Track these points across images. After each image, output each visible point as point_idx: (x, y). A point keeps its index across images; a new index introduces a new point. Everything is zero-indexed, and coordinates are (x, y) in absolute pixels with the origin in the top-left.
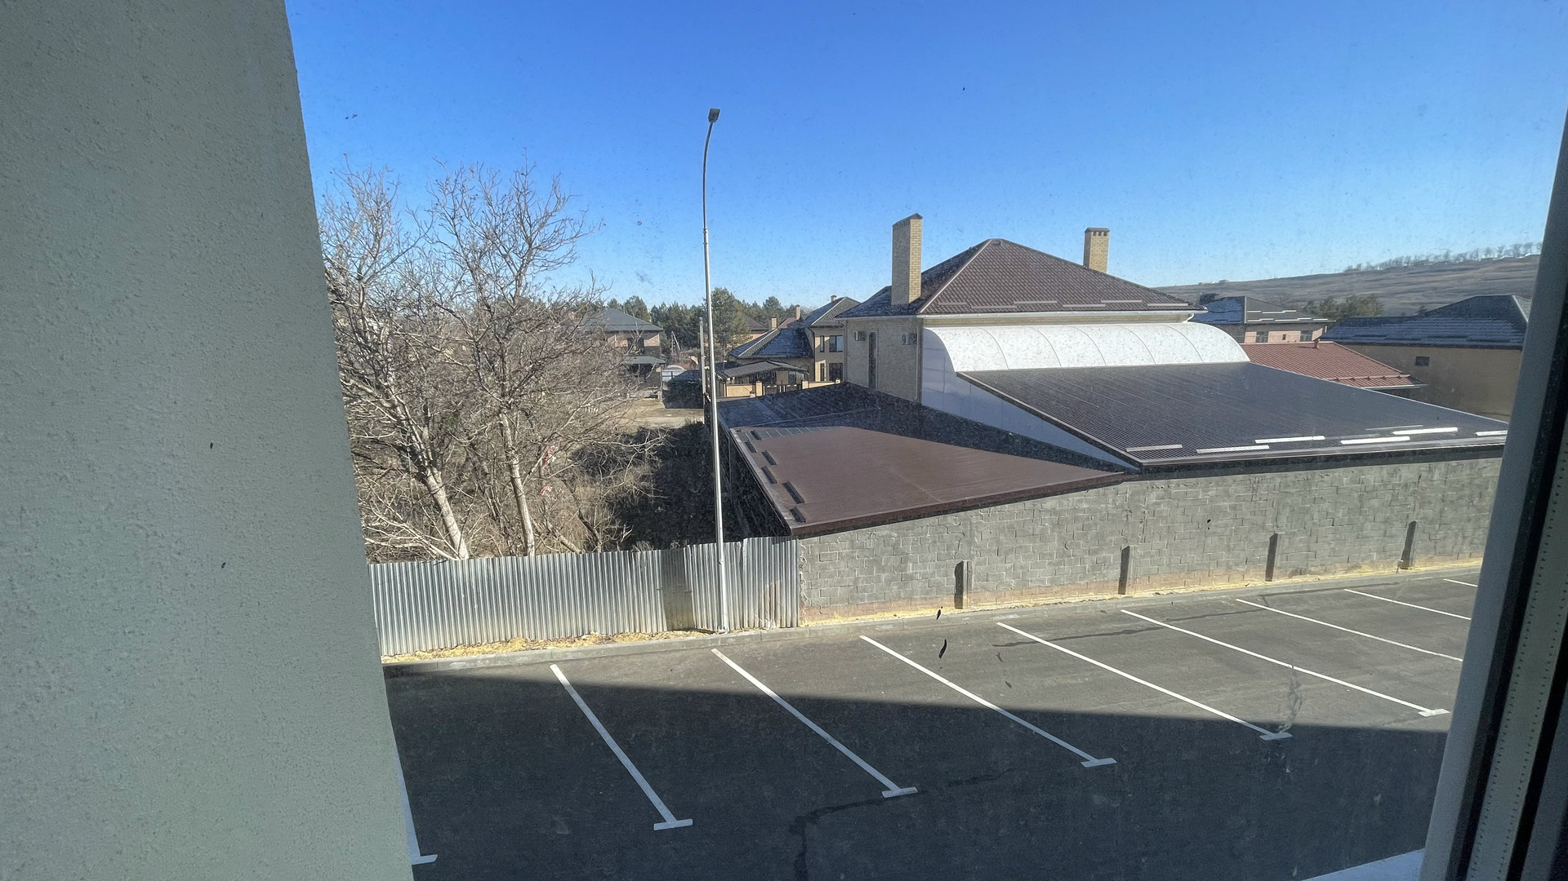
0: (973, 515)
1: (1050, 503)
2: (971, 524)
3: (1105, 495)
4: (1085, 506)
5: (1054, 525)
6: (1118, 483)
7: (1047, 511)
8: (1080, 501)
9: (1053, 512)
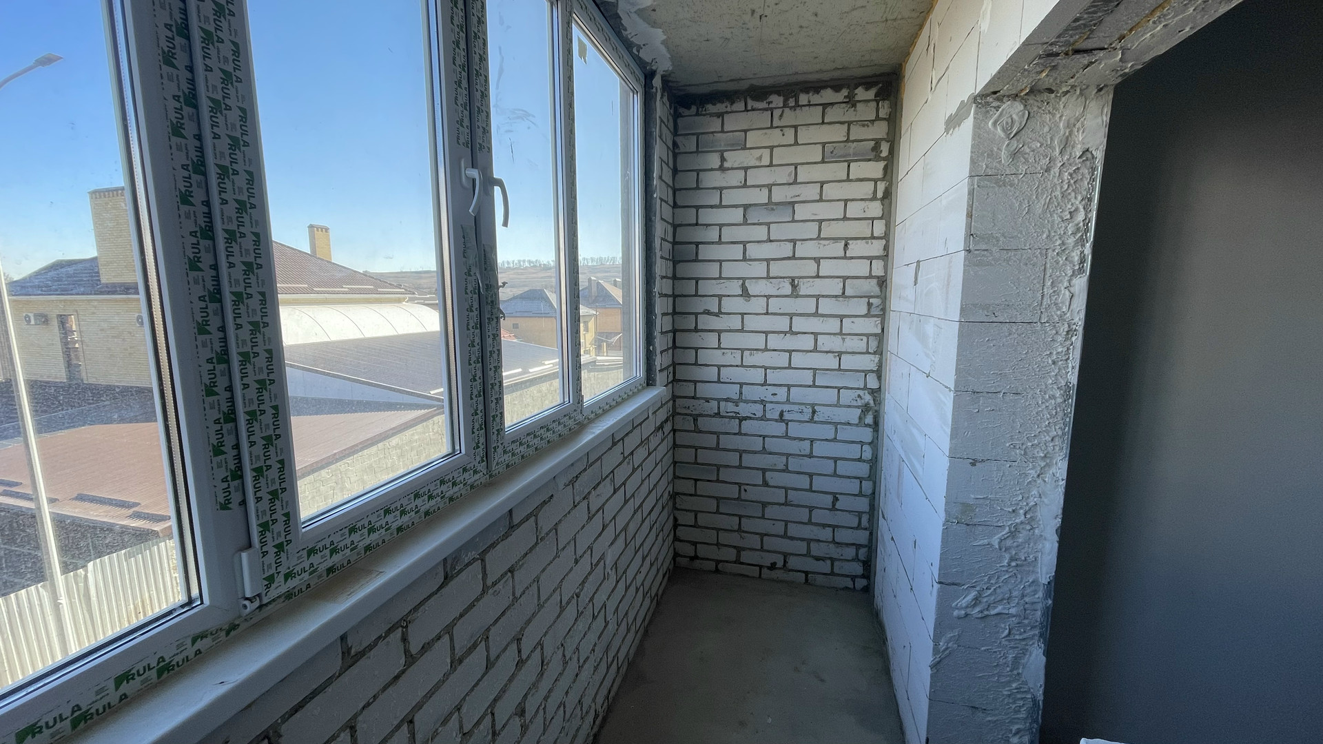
0: (341, 465)
1: (394, 441)
2: (341, 473)
3: (427, 426)
4: (416, 437)
5: (399, 457)
6: (433, 417)
7: (393, 447)
8: (413, 435)
9: (397, 447)
